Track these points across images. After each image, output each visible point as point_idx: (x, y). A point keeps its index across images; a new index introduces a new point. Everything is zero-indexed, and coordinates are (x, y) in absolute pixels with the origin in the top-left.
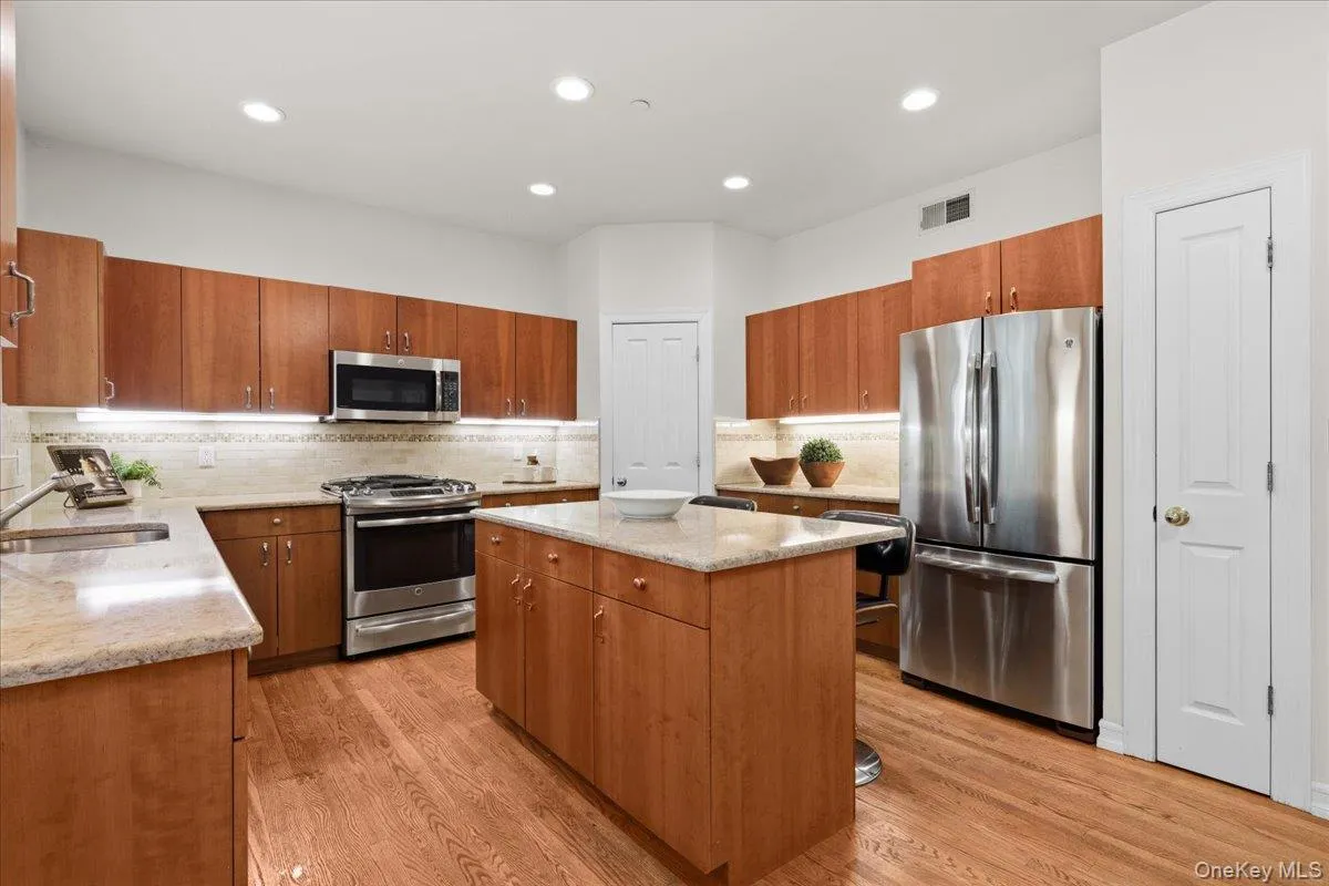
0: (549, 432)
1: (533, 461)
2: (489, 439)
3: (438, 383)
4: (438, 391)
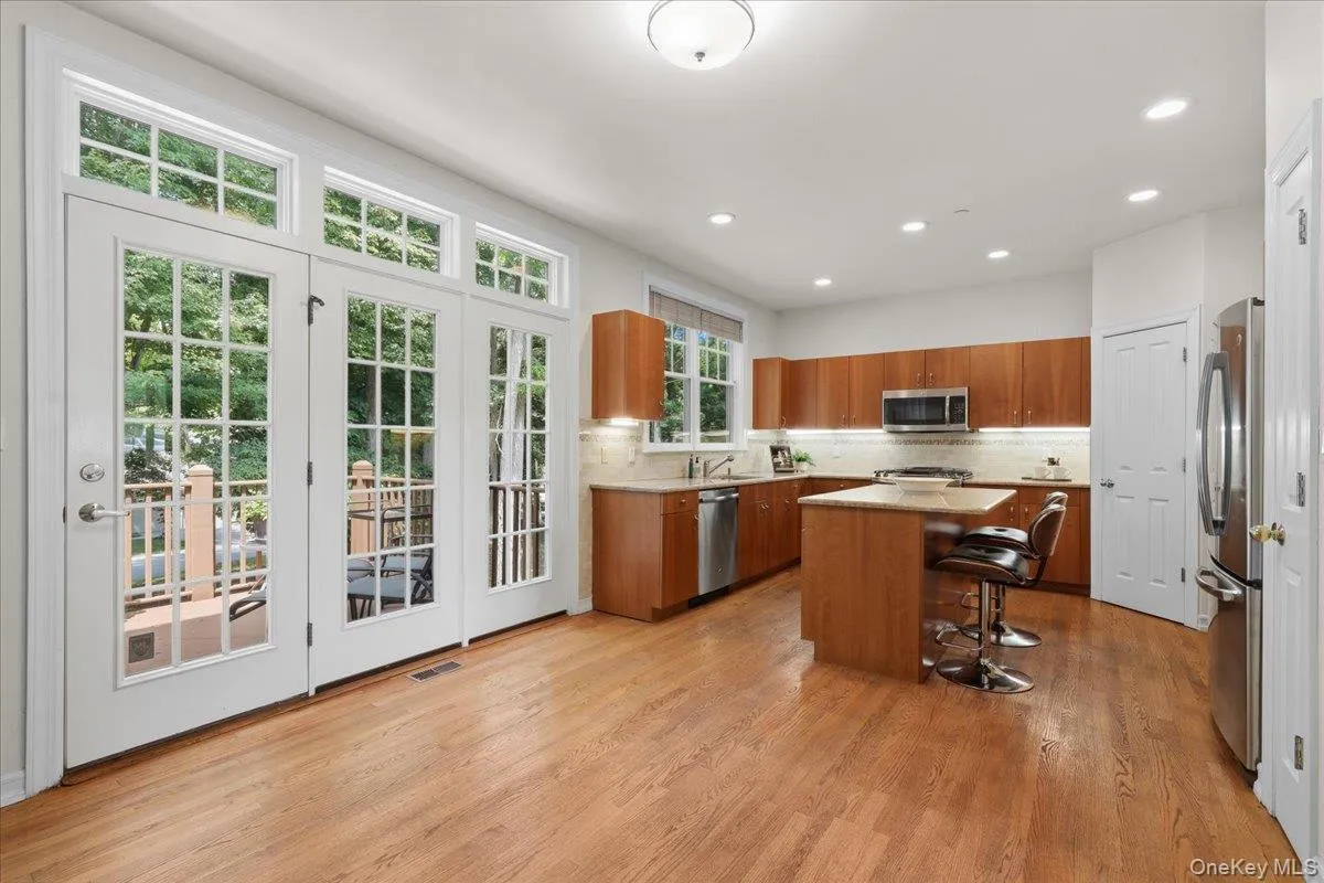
1: (1052, 462)
2: (1017, 443)
3: (947, 405)
4: (947, 410)
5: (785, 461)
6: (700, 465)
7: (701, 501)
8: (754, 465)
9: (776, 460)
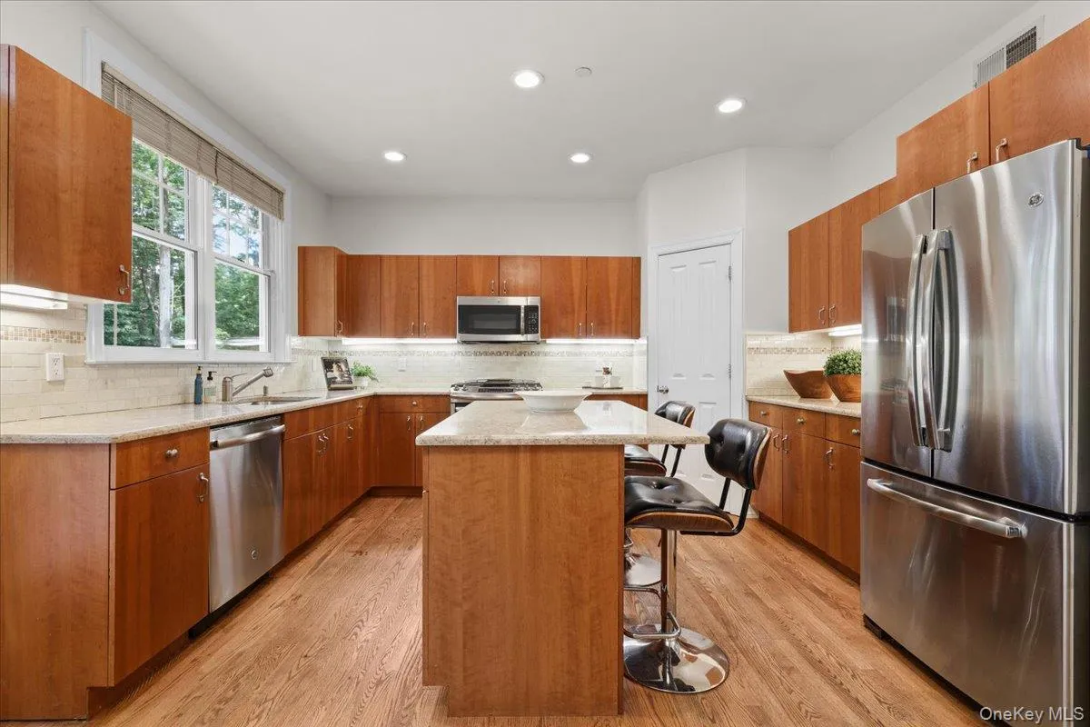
0: (628, 349)
1: (607, 372)
2: (576, 355)
3: (522, 315)
4: (522, 320)
5: (342, 376)
6: (217, 382)
7: (215, 446)
8: (301, 381)
9: (330, 375)
